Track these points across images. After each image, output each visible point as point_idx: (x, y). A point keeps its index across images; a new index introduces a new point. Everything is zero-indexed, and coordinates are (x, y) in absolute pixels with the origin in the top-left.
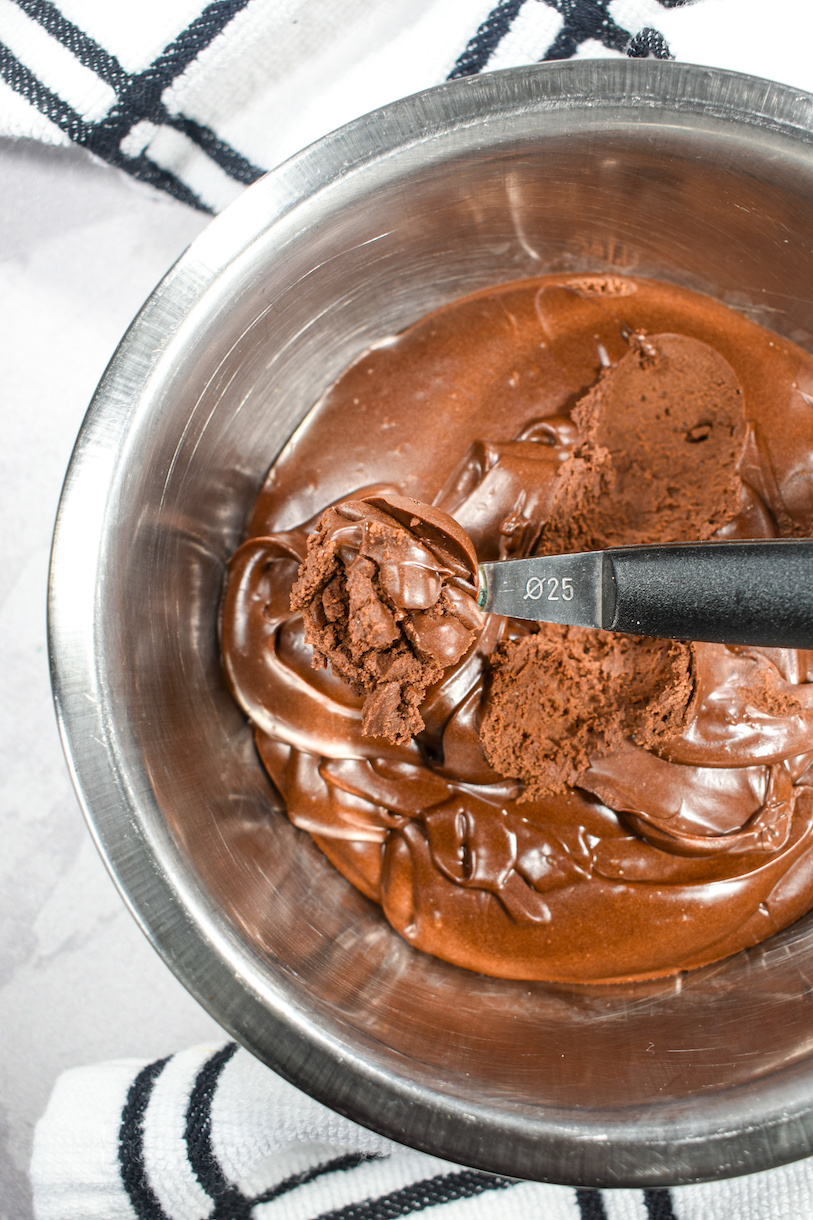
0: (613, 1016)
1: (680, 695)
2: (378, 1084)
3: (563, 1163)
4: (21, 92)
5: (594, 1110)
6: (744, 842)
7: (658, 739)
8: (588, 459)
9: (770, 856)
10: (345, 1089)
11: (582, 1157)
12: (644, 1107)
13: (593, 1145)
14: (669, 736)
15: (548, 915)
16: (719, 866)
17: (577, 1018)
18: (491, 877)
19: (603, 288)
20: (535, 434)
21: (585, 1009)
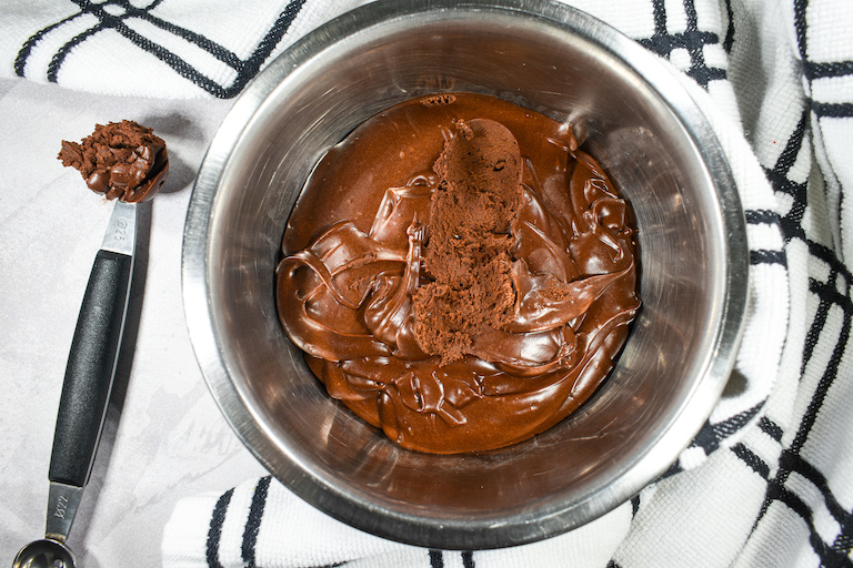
0: (505, 463)
1: (510, 300)
2: (391, 519)
3: (488, 539)
4: (187, 77)
5: (499, 511)
6: (554, 366)
7: (502, 324)
8: (445, 190)
9: (568, 371)
10: (376, 524)
11: (497, 535)
12: (523, 506)
13: (500, 528)
14: (508, 321)
15: (465, 421)
16: (544, 380)
17: (487, 467)
18: (432, 407)
19: (440, 101)
20: (417, 181)
21: (491, 461)
